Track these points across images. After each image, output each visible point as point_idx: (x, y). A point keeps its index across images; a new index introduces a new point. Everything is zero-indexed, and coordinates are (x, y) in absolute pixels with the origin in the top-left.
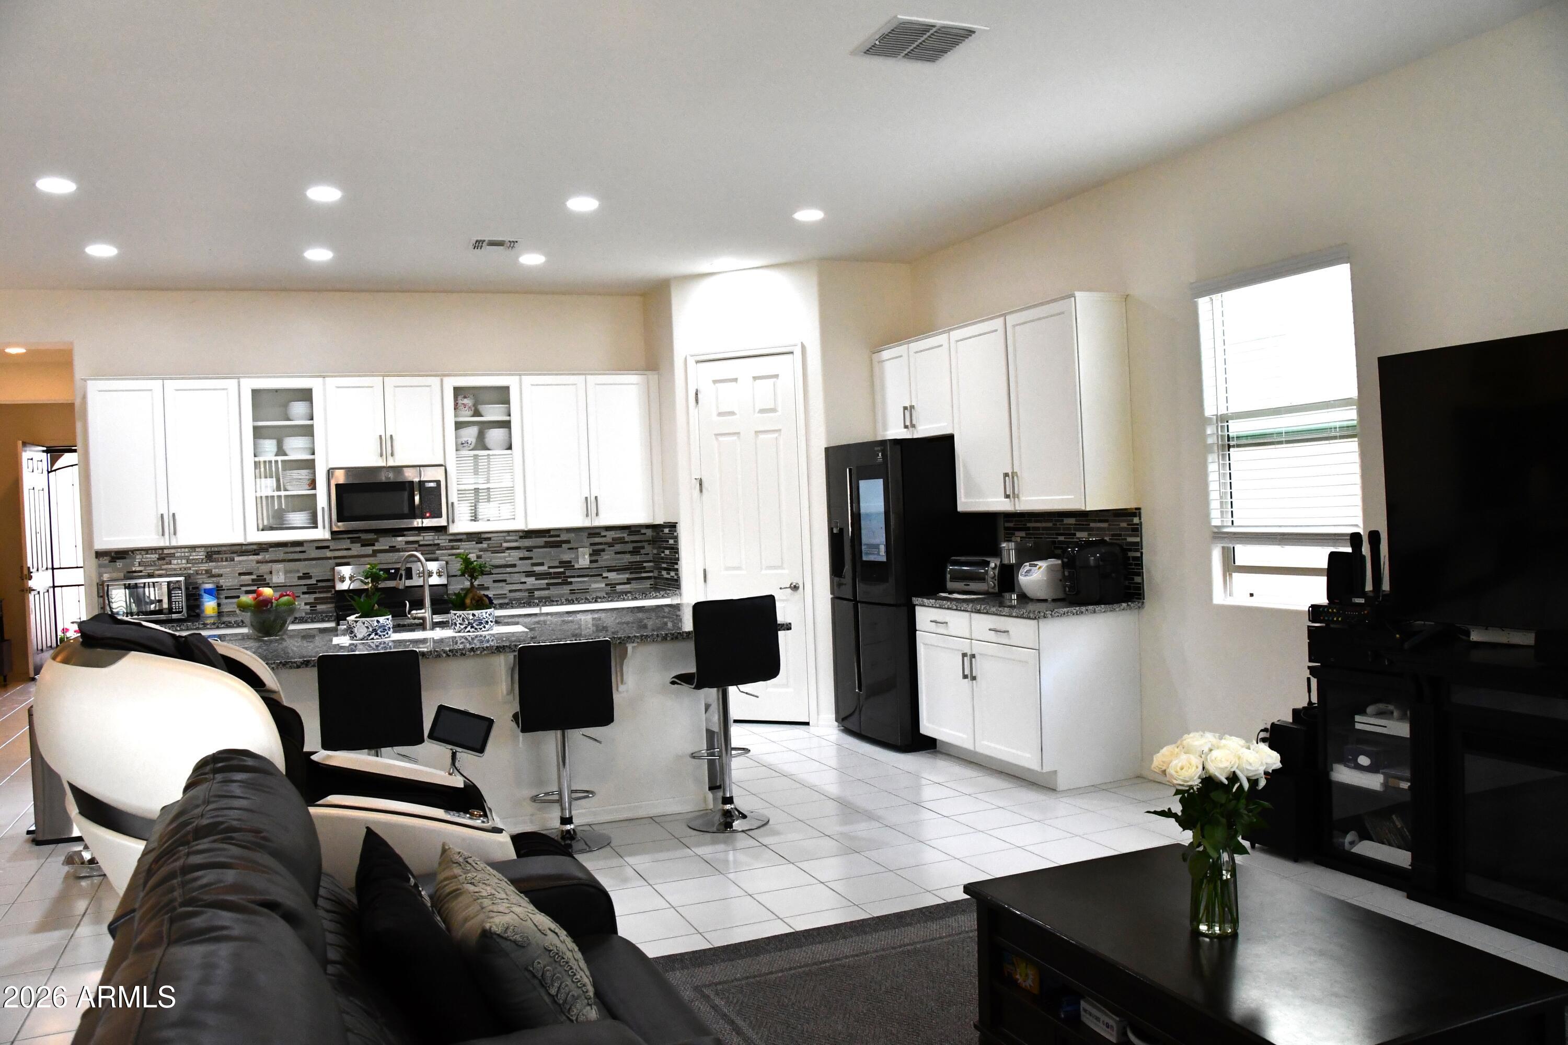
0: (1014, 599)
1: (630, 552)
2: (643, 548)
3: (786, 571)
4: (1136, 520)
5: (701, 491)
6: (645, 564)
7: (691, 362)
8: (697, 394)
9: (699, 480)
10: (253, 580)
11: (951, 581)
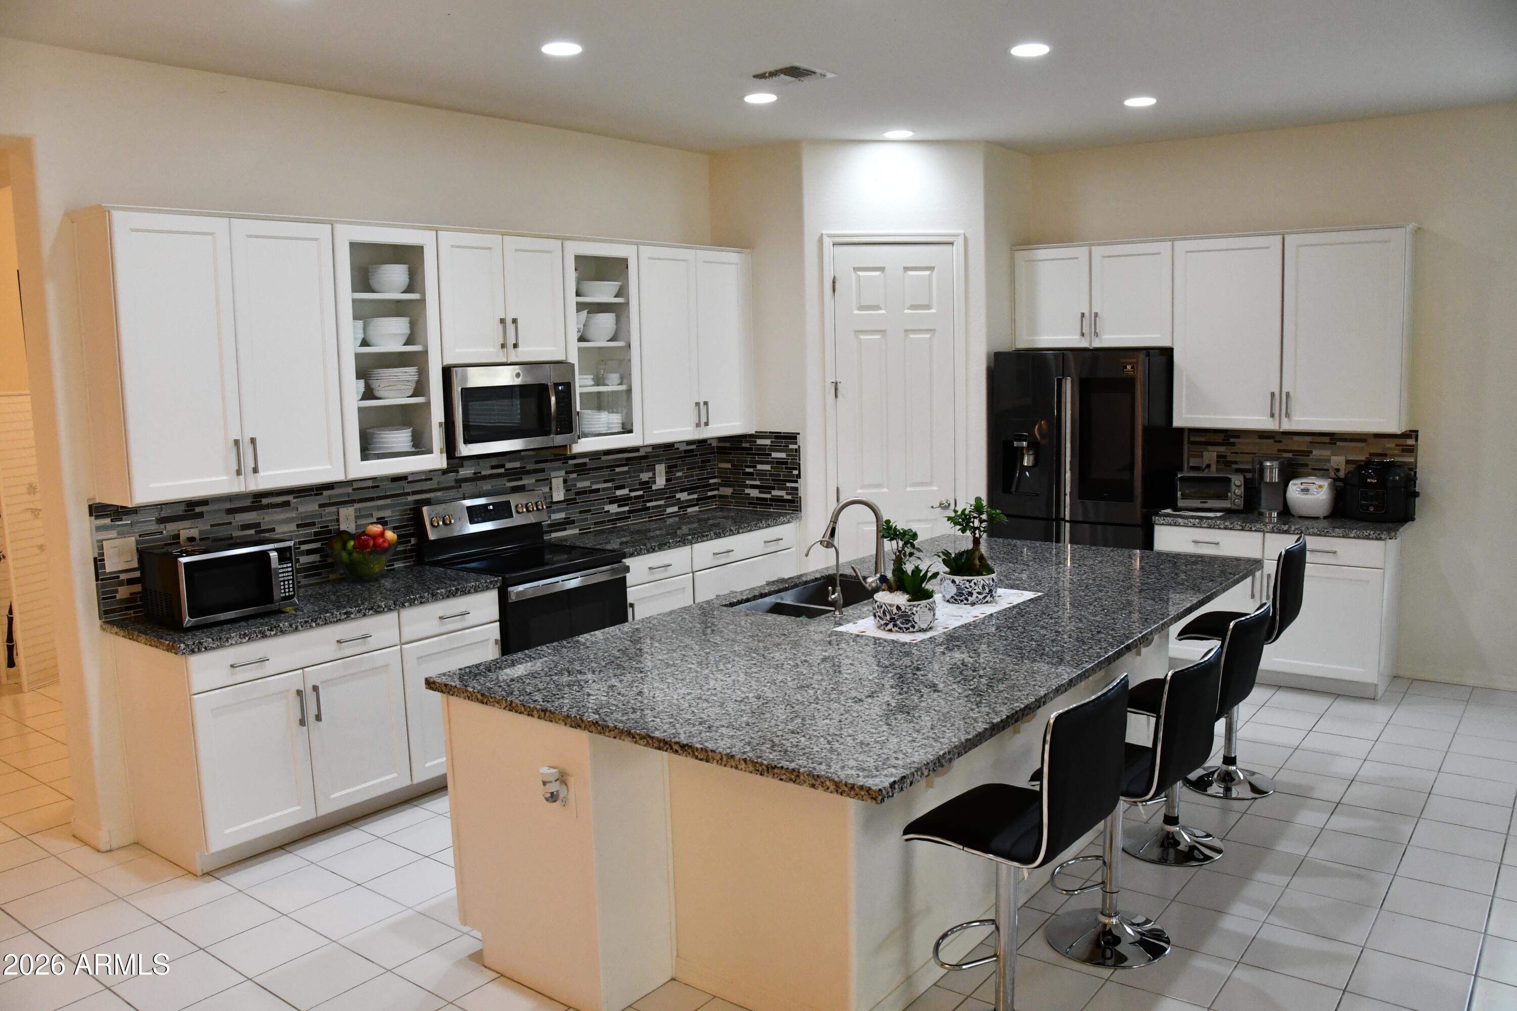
0: (1274, 517)
1: (699, 467)
2: (709, 461)
3: (935, 488)
4: (1410, 442)
5: (836, 396)
6: (711, 481)
7: (827, 242)
8: (834, 282)
9: (834, 384)
10: (316, 534)
11: (1182, 499)
